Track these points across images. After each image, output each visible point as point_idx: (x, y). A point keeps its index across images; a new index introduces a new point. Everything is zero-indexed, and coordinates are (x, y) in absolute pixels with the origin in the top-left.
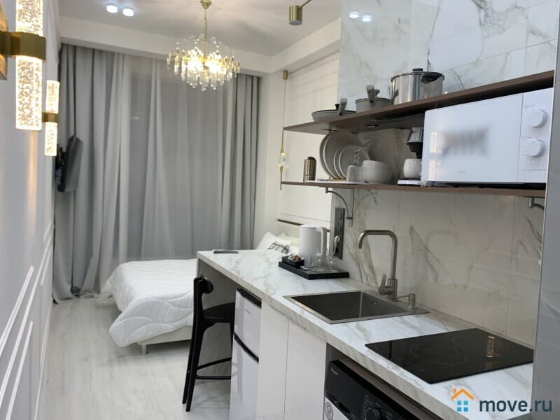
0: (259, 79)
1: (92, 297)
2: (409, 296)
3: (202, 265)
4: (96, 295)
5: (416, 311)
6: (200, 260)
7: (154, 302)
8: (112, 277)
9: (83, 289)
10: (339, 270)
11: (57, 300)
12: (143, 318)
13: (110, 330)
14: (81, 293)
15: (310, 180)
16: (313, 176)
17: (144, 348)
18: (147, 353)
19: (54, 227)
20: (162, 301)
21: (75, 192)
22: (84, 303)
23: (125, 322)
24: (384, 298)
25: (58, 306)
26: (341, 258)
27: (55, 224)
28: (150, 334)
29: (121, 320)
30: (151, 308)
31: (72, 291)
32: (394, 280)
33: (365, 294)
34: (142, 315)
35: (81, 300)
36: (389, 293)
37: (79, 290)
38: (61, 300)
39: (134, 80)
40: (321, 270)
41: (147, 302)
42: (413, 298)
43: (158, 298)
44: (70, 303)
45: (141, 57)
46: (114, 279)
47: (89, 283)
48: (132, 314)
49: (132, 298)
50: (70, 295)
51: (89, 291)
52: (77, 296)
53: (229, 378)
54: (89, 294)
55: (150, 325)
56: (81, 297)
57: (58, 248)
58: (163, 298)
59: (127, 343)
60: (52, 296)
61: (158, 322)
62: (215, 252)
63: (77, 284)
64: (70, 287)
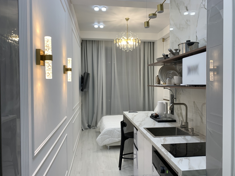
0: (153, 43)
1: (95, 128)
2: (191, 129)
3: (125, 117)
4: (96, 128)
5: (193, 135)
6: (124, 115)
7: (111, 130)
8: (100, 121)
9: (92, 126)
10: (172, 119)
11: (83, 129)
12: (108, 136)
13: (97, 139)
14: (91, 127)
15: (158, 84)
16: (159, 83)
17: (109, 147)
18: (110, 149)
19: (81, 103)
20: (114, 130)
21: (88, 91)
22: (92, 130)
23: (102, 137)
24: (183, 130)
25: (83, 131)
26: (173, 114)
27: (82, 103)
28: (110, 142)
29: (100, 136)
30: (111, 132)
31: (88, 126)
32: (187, 123)
33: (177, 128)
34: (107, 135)
35: (91, 130)
36: (185, 128)
37: (90, 126)
38: (85, 129)
39: (106, 49)
40: (165, 119)
41: (109, 130)
42: (192, 129)
43: (112, 129)
44: (87, 130)
45: (108, 41)
46: (101, 122)
47: (93, 124)
48: (104, 134)
49: (104, 128)
50: (87, 128)
51: (94, 126)
52: (90, 128)
53: (133, 159)
54: (93, 127)
55: (110, 138)
56: (91, 128)
57: (83, 111)
58: (115, 129)
59: (102, 145)
60: (82, 128)
61: (113, 137)
62: (129, 112)
63: (90, 124)
64: (87, 125)
